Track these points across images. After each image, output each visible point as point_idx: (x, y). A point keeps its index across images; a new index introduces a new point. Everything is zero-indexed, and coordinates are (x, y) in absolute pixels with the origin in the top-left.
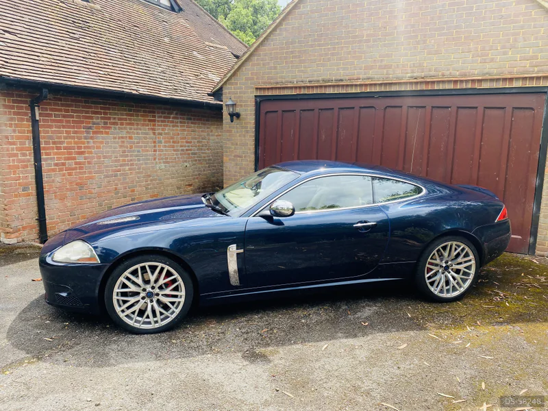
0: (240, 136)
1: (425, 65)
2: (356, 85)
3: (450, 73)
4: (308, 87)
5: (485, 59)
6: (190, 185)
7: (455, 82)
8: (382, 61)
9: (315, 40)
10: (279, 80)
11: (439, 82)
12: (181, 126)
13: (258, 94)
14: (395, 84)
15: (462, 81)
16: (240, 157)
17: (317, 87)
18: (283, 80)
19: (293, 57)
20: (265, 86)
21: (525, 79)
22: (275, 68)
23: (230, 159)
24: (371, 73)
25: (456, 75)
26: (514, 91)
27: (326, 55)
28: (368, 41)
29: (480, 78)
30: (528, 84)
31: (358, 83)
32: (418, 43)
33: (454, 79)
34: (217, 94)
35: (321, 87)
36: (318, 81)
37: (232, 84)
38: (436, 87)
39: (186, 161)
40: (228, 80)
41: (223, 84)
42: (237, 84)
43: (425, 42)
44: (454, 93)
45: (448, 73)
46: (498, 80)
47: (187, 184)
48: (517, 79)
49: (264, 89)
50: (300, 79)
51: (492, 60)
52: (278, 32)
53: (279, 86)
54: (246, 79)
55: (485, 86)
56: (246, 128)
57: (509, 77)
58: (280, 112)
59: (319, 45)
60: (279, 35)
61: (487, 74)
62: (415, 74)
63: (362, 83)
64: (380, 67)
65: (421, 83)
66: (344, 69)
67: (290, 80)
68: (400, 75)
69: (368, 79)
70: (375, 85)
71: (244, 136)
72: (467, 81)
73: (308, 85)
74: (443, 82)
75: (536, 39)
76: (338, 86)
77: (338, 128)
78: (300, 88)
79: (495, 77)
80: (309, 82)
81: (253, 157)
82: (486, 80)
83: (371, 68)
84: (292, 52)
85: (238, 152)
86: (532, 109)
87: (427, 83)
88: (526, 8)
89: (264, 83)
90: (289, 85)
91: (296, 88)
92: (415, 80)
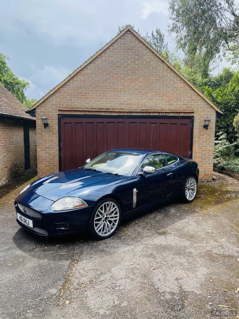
0: (48, 136)
1: (147, 104)
2: (116, 112)
3: (157, 109)
4: (91, 111)
5: (170, 104)
6: (6, 167)
7: (159, 113)
8: (128, 101)
9: (93, 88)
10: (73, 106)
11: (152, 112)
12: (2, 131)
13: (60, 113)
14: (134, 112)
15: (161, 112)
16: (48, 148)
17: (95, 111)
18: (76, 107)
19: (81, 95)
20: (65, 109)
21: (184, 113)
22: (71, 100)
23: (41, 150)
24: (123, 107)
25: (159, 110)
26: (180, 117)
27: (100, 96)
28: (120, 91)
29: (169, 111)
30: (185, 115)
31: (117, 111)
32: (143, 95)
33: (159, 111)
34: (32, 112)
35: (98, 111)
36: (96, 109)
37: (42, 107)
38: (151, 115)
39: (4, 153)
40: (40, 105)
41: (36, 107)
42: (46, 107)
43: (146, 94)
44: (158, 117)
45: (156, 108)
46: (175, 113)
47: (5, 167)
48: (182, 113)
49: (64, 111)
50: (86, 107)
51: (173, 104)
52: (72, 81)
53: (74, 110)
54: (52, 105)
55: (171, 115)
56: (53, 131)
57: (179, 111)
58: (74, 123)
59: (96, 91)
60: (72, 83)
61: (171, 110)
62: (143, 108)
63: (119, 111)
64: (127, 104)
65: (145, 112)
66: (110, 104)
67: (80, 107)
68: (136, 108)
69: (122, 109)
70: (125, 112)
71: (52, 136)
72: (164, 113)
73: (91, 110)
74: (154, 112)
75: (187, 97)
76: (107, 112)
77: (107, 132)
78: (86, 111)
79: (174, 111)
80: (91, 108)
81: (57, 148)
82: (171, 112)
83: (123, 104)
84: (81, 93)
85: (47, 145)
86: (187, 124)
87: (148, 112)
88: (183, 85)
89: (64, 108)
90: (80, 110)
91: (83, 111)
92: (143, 111)
